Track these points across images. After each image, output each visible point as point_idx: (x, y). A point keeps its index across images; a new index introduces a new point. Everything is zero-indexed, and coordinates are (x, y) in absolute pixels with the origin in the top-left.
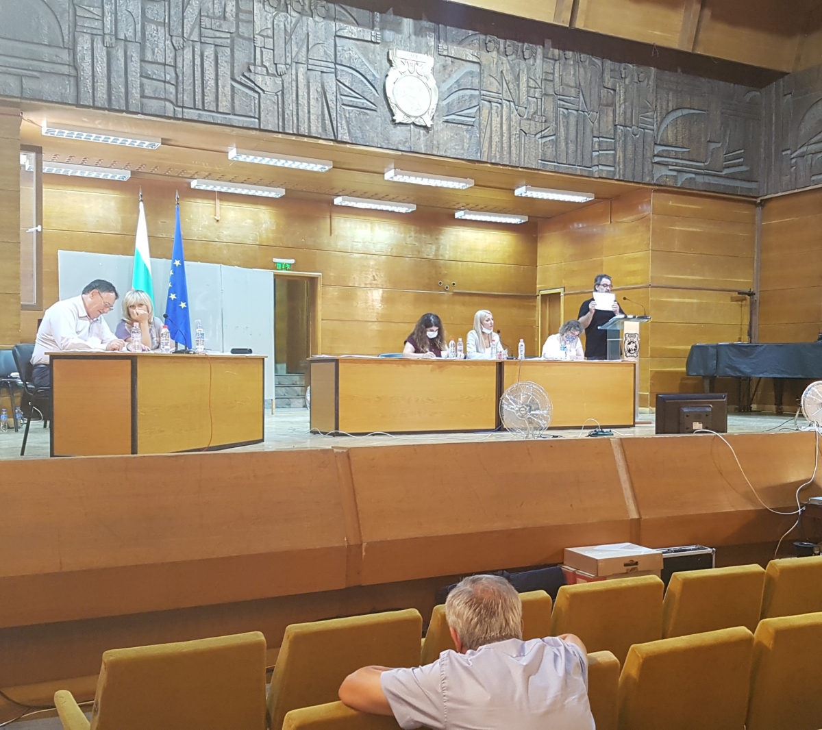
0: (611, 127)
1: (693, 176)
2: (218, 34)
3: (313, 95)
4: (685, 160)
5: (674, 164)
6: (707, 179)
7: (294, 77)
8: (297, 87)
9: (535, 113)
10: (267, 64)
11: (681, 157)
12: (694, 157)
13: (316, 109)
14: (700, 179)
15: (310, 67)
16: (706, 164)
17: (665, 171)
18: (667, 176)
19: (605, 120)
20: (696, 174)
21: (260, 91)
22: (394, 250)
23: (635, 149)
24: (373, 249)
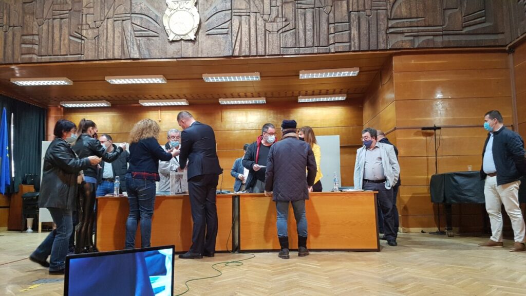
0: (345, 14)
1: (432, 37)
2: (62, 12)
3: (117, 34)
4: (421, 26)
5: (410, 31)
6: (446, 38)
7: (105, 27)
8: (107, 32)
9: (277, 16)
10: (90, 23)
11: (416, 25)
12: (431, 23)
13: (118, 42)
14: (439, 39)
15: (115, 19)
16: (443, 27)
17: (400, 38)
18: (402, 41)
19: (340, 10)
20: (434, 35)
21: (85, 39)
23: (369, 26)
24: (247, 127)
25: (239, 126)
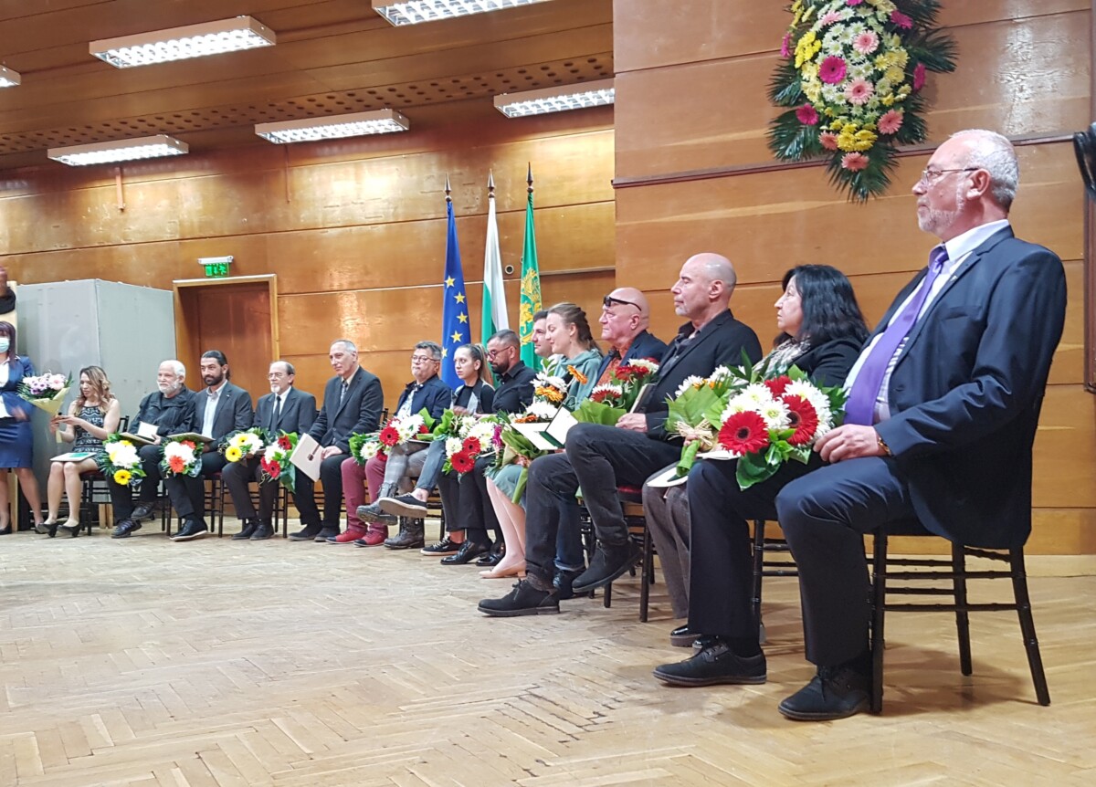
22: (400, 211)
24: (361, 215)
25: (337, 215)
